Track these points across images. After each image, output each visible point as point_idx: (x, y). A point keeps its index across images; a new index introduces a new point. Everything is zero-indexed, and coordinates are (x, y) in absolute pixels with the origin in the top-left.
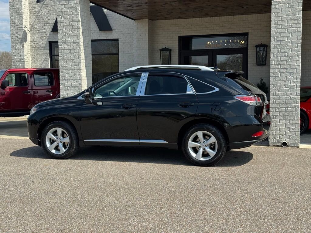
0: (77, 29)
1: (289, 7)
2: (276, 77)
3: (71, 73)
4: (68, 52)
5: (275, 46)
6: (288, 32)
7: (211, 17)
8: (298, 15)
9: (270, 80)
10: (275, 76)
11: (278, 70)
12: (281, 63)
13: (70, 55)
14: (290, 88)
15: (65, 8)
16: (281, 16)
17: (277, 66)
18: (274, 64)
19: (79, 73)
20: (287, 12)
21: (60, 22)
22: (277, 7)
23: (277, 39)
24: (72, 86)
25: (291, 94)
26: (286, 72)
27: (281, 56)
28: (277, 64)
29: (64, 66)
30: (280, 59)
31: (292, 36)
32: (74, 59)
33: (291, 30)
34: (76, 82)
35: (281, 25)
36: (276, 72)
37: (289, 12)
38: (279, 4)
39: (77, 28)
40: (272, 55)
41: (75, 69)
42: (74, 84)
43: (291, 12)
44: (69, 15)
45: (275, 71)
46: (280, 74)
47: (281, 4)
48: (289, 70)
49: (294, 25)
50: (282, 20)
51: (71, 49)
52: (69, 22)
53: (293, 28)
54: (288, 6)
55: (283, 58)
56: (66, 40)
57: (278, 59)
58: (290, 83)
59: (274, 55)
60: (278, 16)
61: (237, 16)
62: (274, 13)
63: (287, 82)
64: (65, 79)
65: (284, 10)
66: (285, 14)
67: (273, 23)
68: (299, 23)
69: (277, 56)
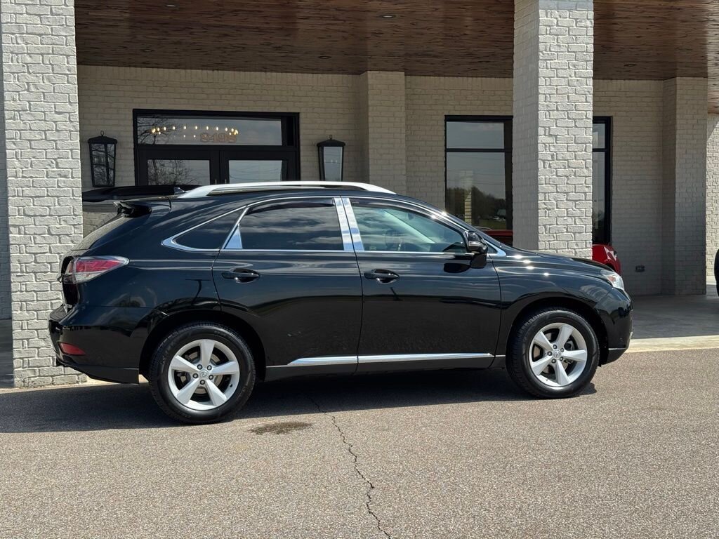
0: (67, 75)
1: (571, 67)
2: (549, 209)
3: (48, 196)
4: (38, 137)
5: (546, 146)
6: (569, 118)
8: (587, 85)
9: (538, 217)
10: (546, 208)
11: (552, 195)
12: (557, 180)
13: (44, 144)
14: (574, 233)
15: (27, 13)
16: (556, 86)
17: (551, 188)
18: (546, 184)
19: (73, 195)
20: (567, 77)
21: (12, 53)
22: (549, 66)
23: (549, 132)
24: (50, 233)
25: (577, 245)
26: (567, 200)
27: (557, 167)
28: (549, 184)
29: (23, 177)
30: (557, 173)
31: (576, 126)
32: (56, 157)
33: (573, 114)
34: (62, 222)
35: (556, 102)
36: (549, 200)
37: (570, 78)
38: (552, 60)
39: (68, 73)
40: (540, 164)
41: (59, 187)
42: (58, 226)
43: (574, 78)
44: (40, 35)
45: (547, 197)
46: (557, 205)
47: (556, 61)
48: (572, 196)
49: (580, 106)
50: (559, 93)
51: (48, 130)
52: (42, 54)
53: (576, 110)
54: (569, 67)
55: (561, 172)
56: (30, 105)
57: (551, 173)
58: (575, 222)
59: (544, 163)
60: (550, 85)
61: (274, 74)
62: (544, 77)
63: (569, 219)
64: (27, 213)
65: (561, 73)
66: (564, 82)
67: (541, 98)
68: (587, 102)
69: (550, 167)
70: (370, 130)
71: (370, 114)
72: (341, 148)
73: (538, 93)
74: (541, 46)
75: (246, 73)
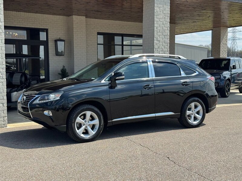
5: (156, 44)
7: (17, 12)
8: (168, 24)
19: (2, 57)
22: (157, 17)
23: (157, 39)
31: (165, 38)
33: (164, 34)
35: (159, 30)
38: (158, 15)
40: (155, 50)
43: (164, 22)
49: (166, 31)
50: (160, 26)
54: (163, 18)
60: (158, 24)
62: (156, 21)
65: (161, 20)
66: (161, 23)
67: (155, 28)
68: (168, 30)
69: (157, 51)
70: (74, 36)
71: (74, 30)
72: (63, 42)
73: (154, 26)
74: (155, 11)
75: (29, 13)
